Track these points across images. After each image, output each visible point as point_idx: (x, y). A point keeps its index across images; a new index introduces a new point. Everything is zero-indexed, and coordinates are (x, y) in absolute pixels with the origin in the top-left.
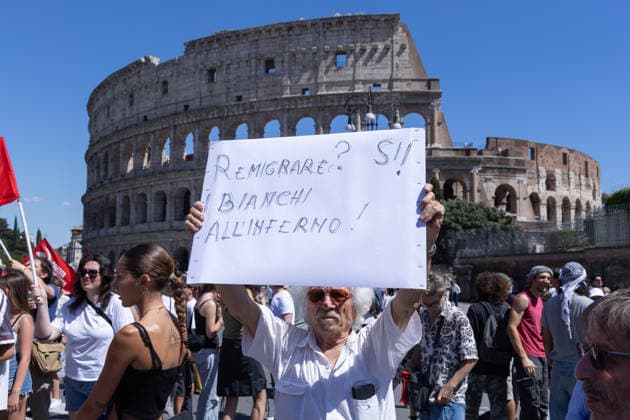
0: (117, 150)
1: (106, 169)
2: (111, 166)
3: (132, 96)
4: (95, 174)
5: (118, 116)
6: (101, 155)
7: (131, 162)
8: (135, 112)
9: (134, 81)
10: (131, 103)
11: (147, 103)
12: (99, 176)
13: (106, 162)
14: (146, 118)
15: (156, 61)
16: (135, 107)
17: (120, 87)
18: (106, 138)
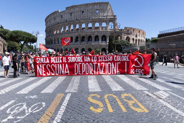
0: (52, 29)
1: (50, 33)
2: (51, 32)
3: (55, 18)
4: (48, 34)
5: (52, 22)
6: (49, 30)
7: (55, 31)
8: (56, 22)
9: (55, 15)
10: (55, 20)
11: (58, 20)
12: (48, 35)
14: (58, 23)
15: (60, 11)
16: (56, 21)
17: (52, 16)
18: (50, 27)
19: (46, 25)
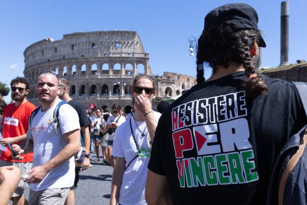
0: (38, 70)
1: (33, 77)
2: (35, 76)
3: (43, 52)
4: (28, 78)
5: (38, 58)
6: (31, 72)
8: (44, 57)
9: (44, 46)
10: (43, 54)
11: (49, 55)
12: (30, 79)
13: (33, 74)
14: (48, 60)
15: (52, 40)
17: (38, 48)
18: (33, 66)
19: (25, 61)
